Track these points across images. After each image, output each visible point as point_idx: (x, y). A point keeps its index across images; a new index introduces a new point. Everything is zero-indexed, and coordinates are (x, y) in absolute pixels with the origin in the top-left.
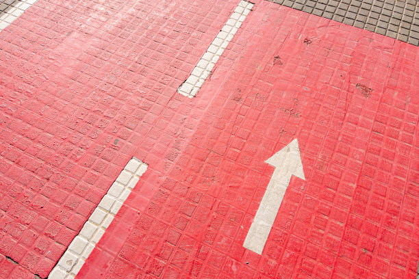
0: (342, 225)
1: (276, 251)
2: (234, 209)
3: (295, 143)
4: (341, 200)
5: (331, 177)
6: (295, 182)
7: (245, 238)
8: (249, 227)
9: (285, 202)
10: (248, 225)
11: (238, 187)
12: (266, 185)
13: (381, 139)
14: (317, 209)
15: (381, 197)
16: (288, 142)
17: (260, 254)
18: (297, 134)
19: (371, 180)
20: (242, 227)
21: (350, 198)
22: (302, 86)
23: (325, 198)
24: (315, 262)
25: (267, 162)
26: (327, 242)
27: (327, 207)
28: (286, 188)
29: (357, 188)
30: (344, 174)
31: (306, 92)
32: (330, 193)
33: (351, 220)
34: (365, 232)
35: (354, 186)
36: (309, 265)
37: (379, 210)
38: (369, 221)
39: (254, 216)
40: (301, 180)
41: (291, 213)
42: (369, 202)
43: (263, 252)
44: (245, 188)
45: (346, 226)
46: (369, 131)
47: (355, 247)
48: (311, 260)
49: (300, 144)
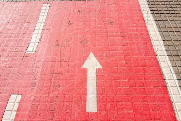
0: (126, 80)
1: (103, 106)
2: (75, 96)
3: (91, 54)
4: (121, 70)
5: (113, 62)
6: (98, 71)
7: (86, 108)
8: (86, 101)
9: (98, 82)
10: (85, 100)
11: (73, 85)
12: (86, 78)
13: (126, 39)
14: (113, 78)
15: (136, 62)
16: (88, 55)
17: (96, 111)
18: (91, 50)
19: (129, 56)
20: (83, 103)
21: (124, 68)
22: (85, 30)
23: (114, 72)
24: (122, 103)
25: (82, 67)
26: (124, 91)
27: (117, 76)
28: (96, 75)
29: (125, 62)
30: (118, 59)
31: (87, 31)
32: (115, 69)
33: (129, 76)
34: (137, 79)
35: (124, 62)
36: (121, 105)
37: (138, 68)
38: (136, 74)
39: (86, 95)
40: (101, 69)
41: (103, 85)
42: (133, 66)
43: (97, 110)
44: (77, 84)
45: (128, 80)
46: (120, 37)
47: (136, 87)
48: (121, 103)
49: (94, 54)
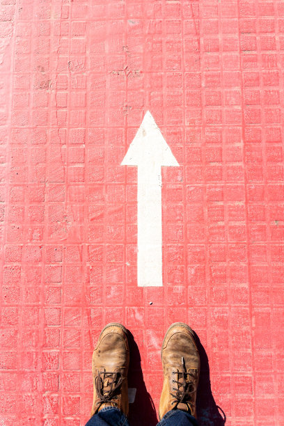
0: (241, 204)
1: (178, 273)
4: (230, 172)
5: (210, 146)
6: (168, 174)
7: (136, 276)
8: (136, 260)
9: (166, 207)
10: (134, 257)
11: (102, 216)
12: (135, 196)
14: (206, 197)
15: (276, 145)
18: (147, 103)
20: (128, 264)
21: (241, 164)
22: (126, 19)
23: (210, 178)
24: (225, 264)
26: (231, 234)
27: (217, 190)
28: (160, 189)
29: (245, 146)
30: (224, 134)
31: (134, 28)
32: (214, 168)
33: (251, 191)
34: (271, 200)
35: (241, 145)
36: (221, 271)
37: (279, 164)
38: (271, 183)
40: (175, 169)
41: (178, 218)
42: (265, 159)
43: (163, 282)
44: (111, 213)
45: (246, 203)
46: (237, 54)
47: (264, 224)
48: (221, 264)
49: (155, 116)
